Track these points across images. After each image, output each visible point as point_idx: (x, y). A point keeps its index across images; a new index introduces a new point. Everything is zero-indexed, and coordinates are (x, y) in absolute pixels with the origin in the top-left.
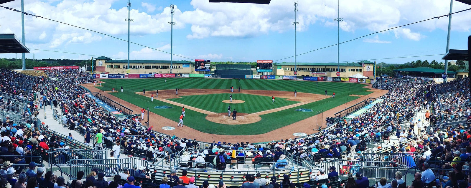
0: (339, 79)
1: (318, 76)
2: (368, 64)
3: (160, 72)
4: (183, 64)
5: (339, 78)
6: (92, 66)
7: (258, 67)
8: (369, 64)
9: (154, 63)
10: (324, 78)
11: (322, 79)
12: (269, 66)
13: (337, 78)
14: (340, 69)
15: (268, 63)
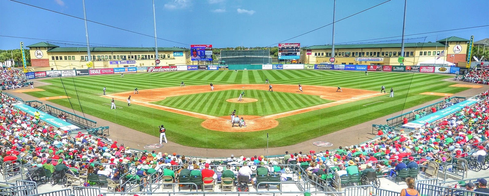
0: (402, 69)
1: (368, 63)
2: (457, 42)
3: (141, 64)
4: (174, 52)
5: (402, 66)
6: (24, 60)
7: (280, 53)
8: (460, 42)
9: (130, 52)
10: (377, 67)
11: (375, 67)
12: (296, 51)
13: (400, 66)
14: (404, 52)
15: (294, 47)
